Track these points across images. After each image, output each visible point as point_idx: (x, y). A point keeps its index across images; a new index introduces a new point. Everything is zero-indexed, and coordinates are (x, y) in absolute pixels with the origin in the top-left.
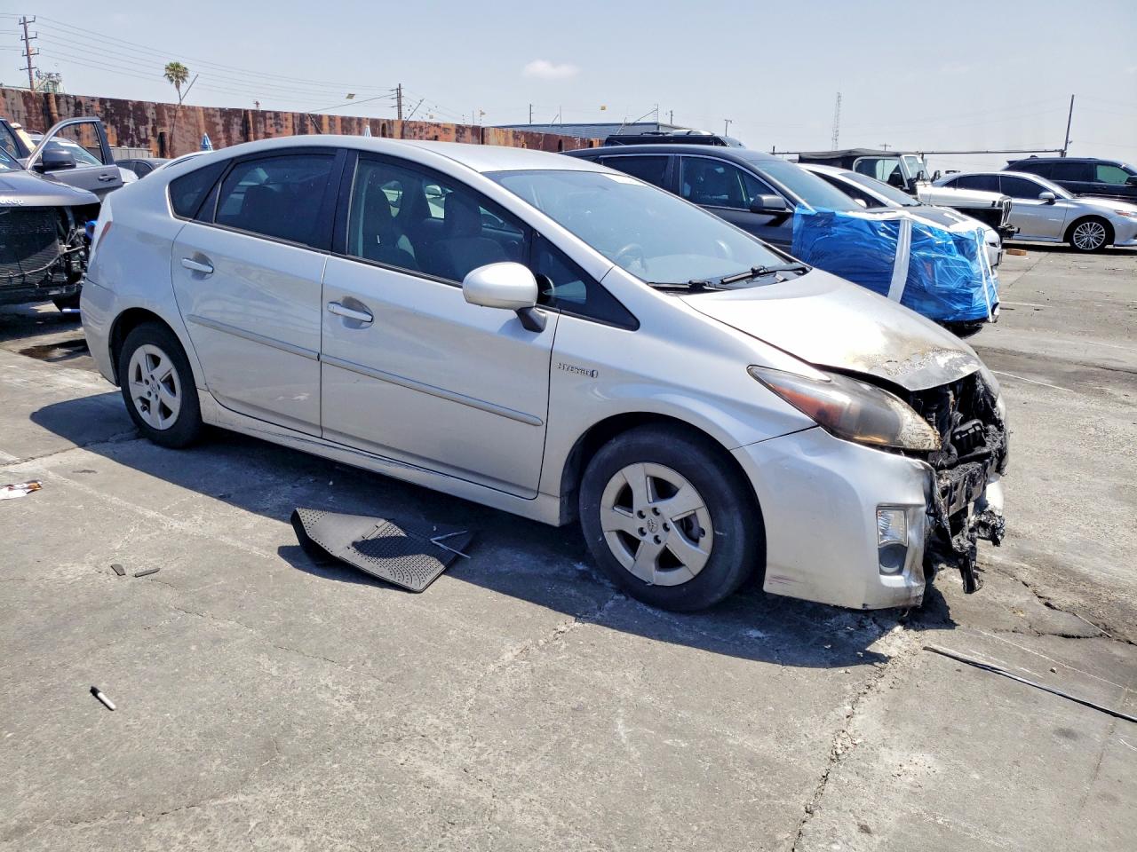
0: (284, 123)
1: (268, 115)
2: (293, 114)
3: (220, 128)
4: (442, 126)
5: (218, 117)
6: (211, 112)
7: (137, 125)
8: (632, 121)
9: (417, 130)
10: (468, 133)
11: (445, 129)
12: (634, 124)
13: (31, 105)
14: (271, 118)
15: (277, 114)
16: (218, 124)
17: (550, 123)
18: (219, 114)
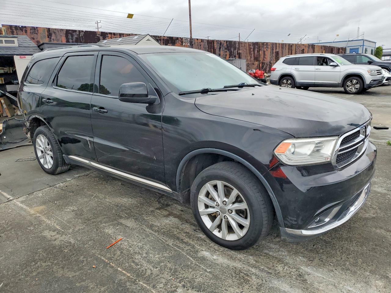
0: (268, 46)
1: (265, 44)
2: (271, 43)
3: (252, 50)
4: (305, 45)
5: (252, 45)
6: (250, 44)
7: (234, 50)
8: (351, 40)
9: (299, 47)
10: (311, 47)
11: (306, 46)
12: (352, 41)
13: (209, 45)
14: (265, 45)
15: (267, 43)
16: (251, 48)
17: (332, 41)
18: (252, 44)
